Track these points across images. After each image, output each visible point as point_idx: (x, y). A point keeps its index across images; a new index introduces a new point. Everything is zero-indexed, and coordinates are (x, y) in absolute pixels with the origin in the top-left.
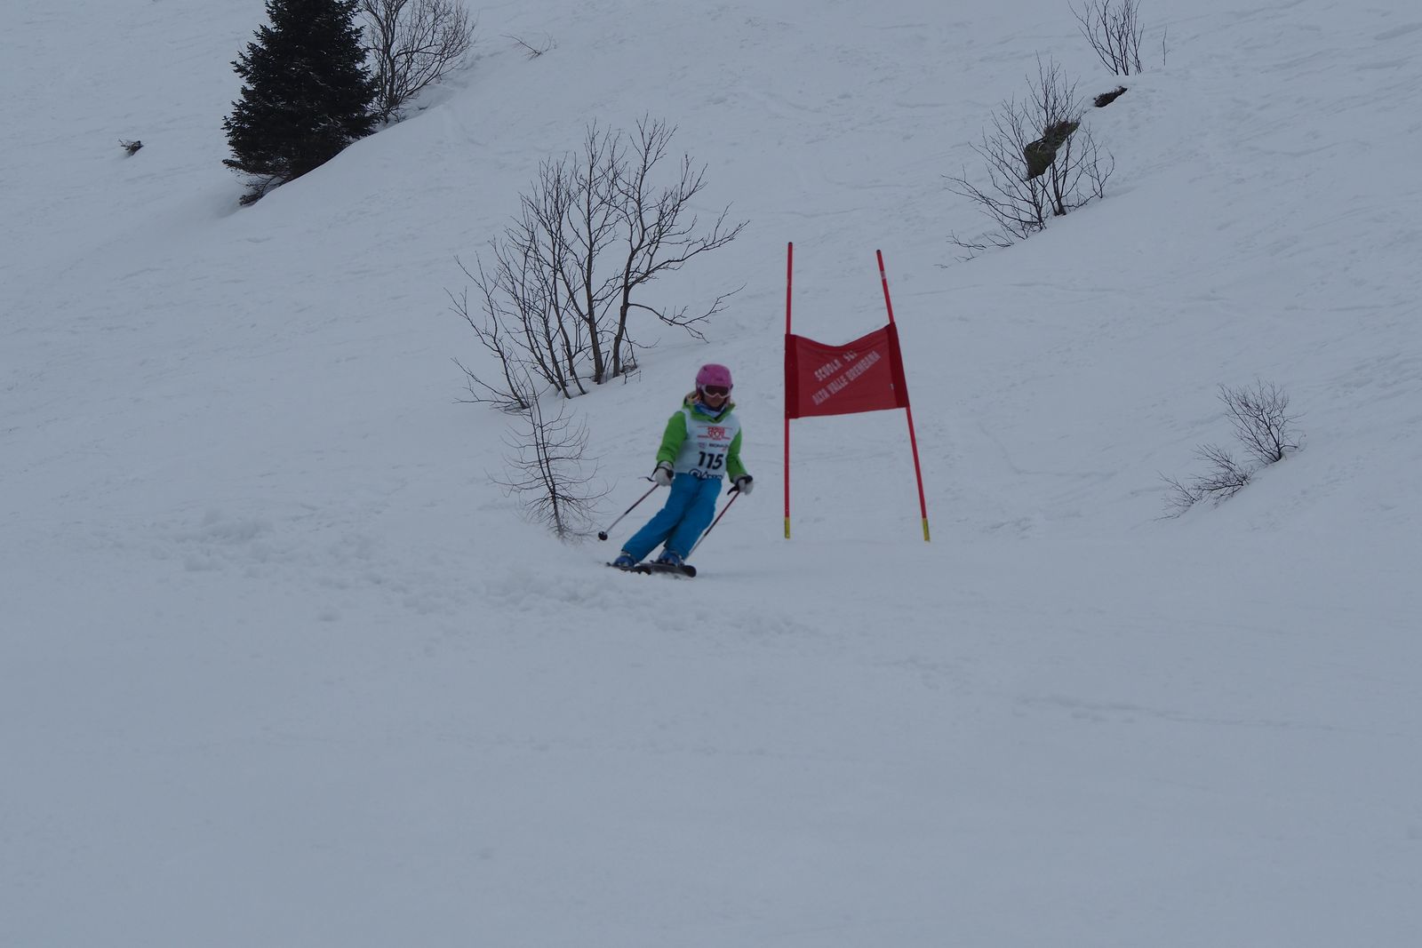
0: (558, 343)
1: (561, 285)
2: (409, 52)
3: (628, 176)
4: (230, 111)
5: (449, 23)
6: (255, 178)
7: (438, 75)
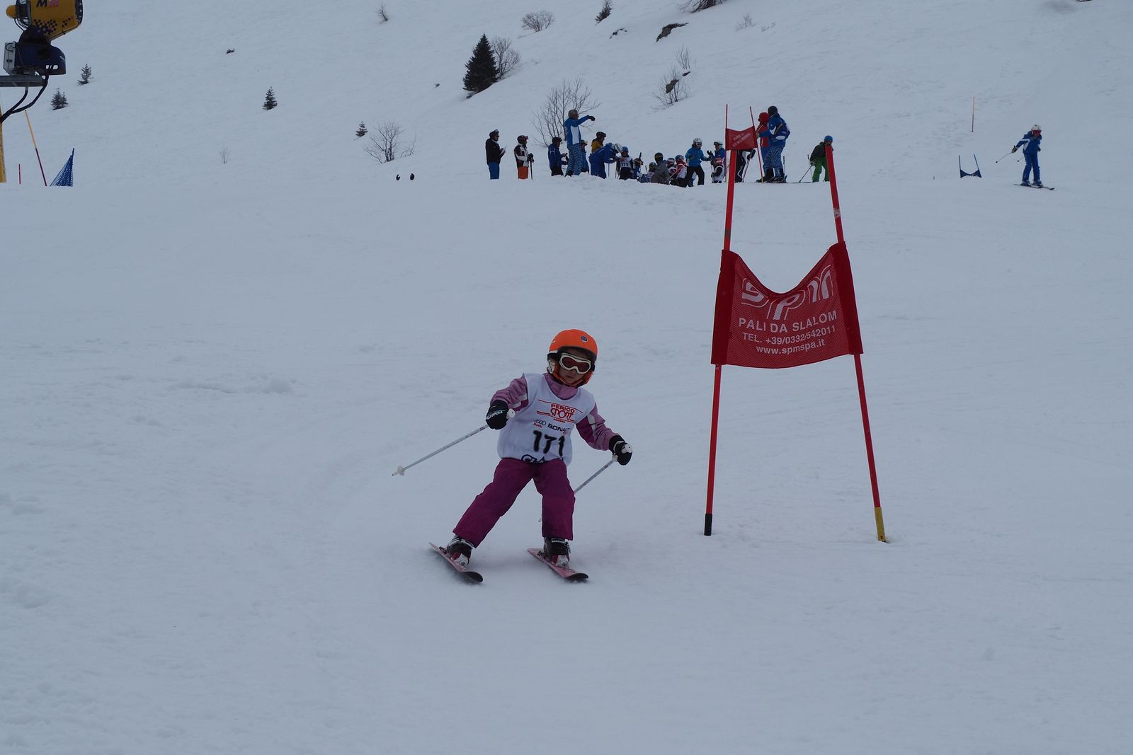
0: (556, 131)
1: (556, 117)
2: (506, 63)
3: (573, 91)
4: (464, 76)
5: (514, 56)
6: (470, 92)
7: (512, 68)
